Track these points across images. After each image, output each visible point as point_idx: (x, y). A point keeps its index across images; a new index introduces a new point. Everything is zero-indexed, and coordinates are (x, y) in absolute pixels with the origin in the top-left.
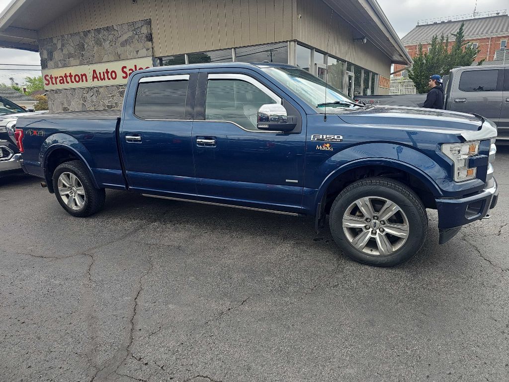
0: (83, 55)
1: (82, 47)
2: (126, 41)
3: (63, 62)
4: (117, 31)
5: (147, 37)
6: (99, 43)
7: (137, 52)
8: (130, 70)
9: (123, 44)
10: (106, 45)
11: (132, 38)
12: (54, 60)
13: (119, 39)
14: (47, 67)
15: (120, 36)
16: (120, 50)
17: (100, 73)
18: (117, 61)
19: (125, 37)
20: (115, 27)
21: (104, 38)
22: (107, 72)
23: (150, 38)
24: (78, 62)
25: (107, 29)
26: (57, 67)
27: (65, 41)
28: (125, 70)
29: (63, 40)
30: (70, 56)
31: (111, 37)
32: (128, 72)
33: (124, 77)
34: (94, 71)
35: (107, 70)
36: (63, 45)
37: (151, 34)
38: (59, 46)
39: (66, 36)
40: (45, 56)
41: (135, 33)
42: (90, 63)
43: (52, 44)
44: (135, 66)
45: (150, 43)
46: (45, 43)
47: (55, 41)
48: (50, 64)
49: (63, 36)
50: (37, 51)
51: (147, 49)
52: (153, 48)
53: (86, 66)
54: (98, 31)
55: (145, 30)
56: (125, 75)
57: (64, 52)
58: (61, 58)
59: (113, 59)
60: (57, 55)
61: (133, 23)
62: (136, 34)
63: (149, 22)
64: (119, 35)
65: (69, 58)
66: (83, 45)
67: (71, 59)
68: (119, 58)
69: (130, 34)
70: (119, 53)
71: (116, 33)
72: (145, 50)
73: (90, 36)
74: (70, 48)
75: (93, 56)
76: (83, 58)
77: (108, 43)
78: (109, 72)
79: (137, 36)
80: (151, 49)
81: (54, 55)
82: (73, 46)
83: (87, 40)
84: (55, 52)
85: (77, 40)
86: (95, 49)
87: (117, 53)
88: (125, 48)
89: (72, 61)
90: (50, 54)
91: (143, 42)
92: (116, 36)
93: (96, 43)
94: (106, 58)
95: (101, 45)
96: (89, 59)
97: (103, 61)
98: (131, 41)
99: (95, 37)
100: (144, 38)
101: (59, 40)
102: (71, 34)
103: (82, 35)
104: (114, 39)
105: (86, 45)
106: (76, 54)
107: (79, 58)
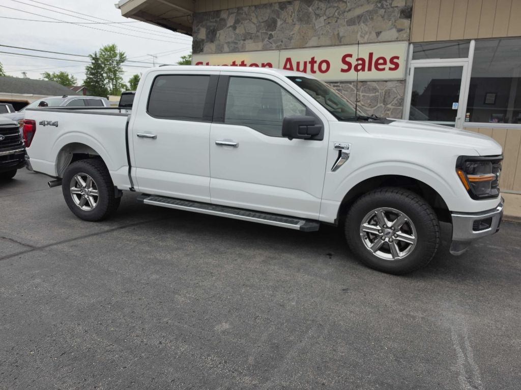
0: (271, 36)
1: (271, 25)
2: (359, 17)
3: (233, 45)
4: (346, 2)
5: (402, 12)
6: (305, 19)
7: (378, 34)
8: (358, 60)
9: (351, 22)
10: (320, 23)
11: (370, 12)
12: (216, 42)
13: (346, 14)
14: (202, 51)
15: (350, 10)
17: (298, 64)
18: (334, 45)
19: (358, 12)
21: (317, 12)
22: (313, 62)
23: (407, 13)
24: (260, 45)
26: (219, 51)
27: (244, 16)
28: (348, 59)
29: (238, 14)
30: (247, 36)
31: (330, 12)
32: (354, 63)
33: (343, 71)
34: (289, 60)
35: (313, 59)
36: (237, 22)
37: (411, 9)
38: (231, 22)
39: (246, 9)
40: (202, 34)
41: (379, 5)
42: (279, 48)
43: (218, 20)
44: (371, 55)
45: (406, 22)
46: (206, 17)
47: (224, 15)
48: (209, 47)
49: (239, 9)
51: (399, 30)
52: (410, 29)
53: (276, 53)
55: (400, 2)
56: (346, 67)
57: (237, 31)
58: (230, 40)
59: (329, 42)
60: (224, 36)
62: (382, 7)
64: (347, 9)
65: (244, 40)
66: (275, 22)
67: (247, 42)
68: (339, 41)
69: (370, 7)
70: (341, 34)
71: (341, 5)
72: (394, 30)
73: (290, 8)
74: (250, 26)
75: (290, 39)
76: (271, 41)
77: (322, 19)
78: (316, 62)
79: (383, 10)
80: (408, 31)
81: (218, 35)
82: (256, 22)
83: (284, 14)
84: (221, 31)
85: (266, 14)
86: (297, 27)
87: (338, 34)
88: (355, 27)
89: (249, 44)
90: (212, 35)
91: (393, 19)
92: (342, 9)
93: (300, 20)
94: (313, 41)
95: (308, 22)
96: (282, 42)
97: (307, 45)
98: (368, 18)
99: (300, 11)
100: (396, 14)
101: (232, 13)
102: (255, 6)
103: (277, 7)
104: (336, 14)
105: (279, 23)
106: (259, 34)
107: (263, 40)
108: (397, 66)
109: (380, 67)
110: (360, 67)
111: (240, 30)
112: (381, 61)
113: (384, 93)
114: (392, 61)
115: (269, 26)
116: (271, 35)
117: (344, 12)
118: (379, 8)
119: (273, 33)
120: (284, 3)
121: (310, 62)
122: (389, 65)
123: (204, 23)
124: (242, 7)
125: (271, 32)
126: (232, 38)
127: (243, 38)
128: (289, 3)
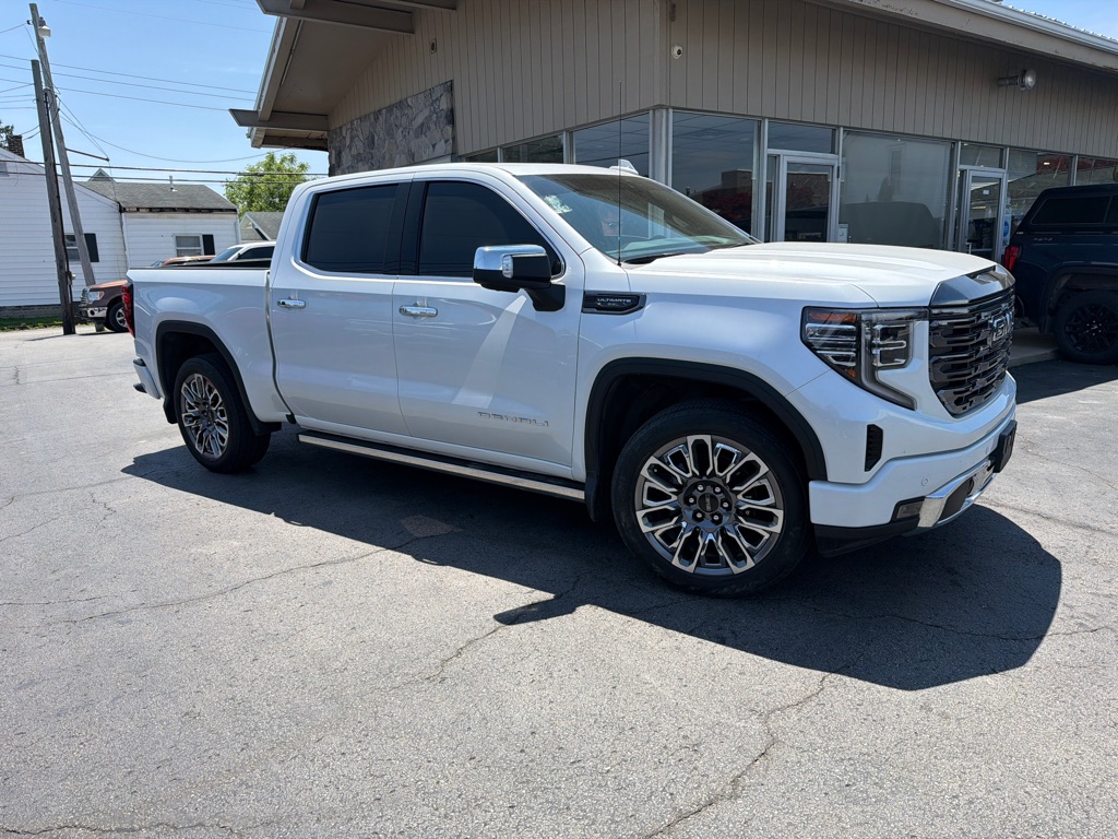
1: (371, 142)
2: (422, 126)
4: (412, 107)
5: (447, 116)
6: (390, 132)
7: (434, 146)
9: (417, 134)
10: (399, 135)
11: (428, 118)
13: (413, 123)
15: (415, 118)
16: (414, 144)
19: (420, 119)
20: (410, 103)
21: (397, 122)
23: (451, 118)
25: (401, 105)
27: (355, 131)
29: (352, 130)
30: (359, 158)
31: (404, 120)
36: (352, 140)
37: (453, 111)
38: (348, 143)
40: (333, 162)
41: (432, 109)
43: (341, 138)
45: (451, 129)
46: (335, 136)
49: (352, 123)
50: (326, 150)
51: (446, 142)
52: (454, 139)
54: (390, 109)
55: (444, 105)
57: (352, 152)
58: (349, 164)
60: (346, 159)
61: (431, 91)
62: (434, 112)
63: (450, 87)
64: (414, 116)
66: (373, 138)
69: (426, 113)
70: (412, 150)
71: (410, 111)
72: (443, 142)
73: (381, 120)
74: (359, 145)
77: (401, 129)
80: (451, 141)
81: (342, 159)
83: (378, 127)
84: (344, 153)
85: (367, 128)
86: (387, 143)
88: (420, 140)
90: (339, 155)
91: (442, 127)
98: (427, 126)
100: (443, 118)
101: (349, 129)
102: (360, 119)
103: (372, 117)
105: (376, 138)
111: (354, 151)
116: (371, 154)
120: (376, 113)
124: (353, 121)
128: (380, 111)
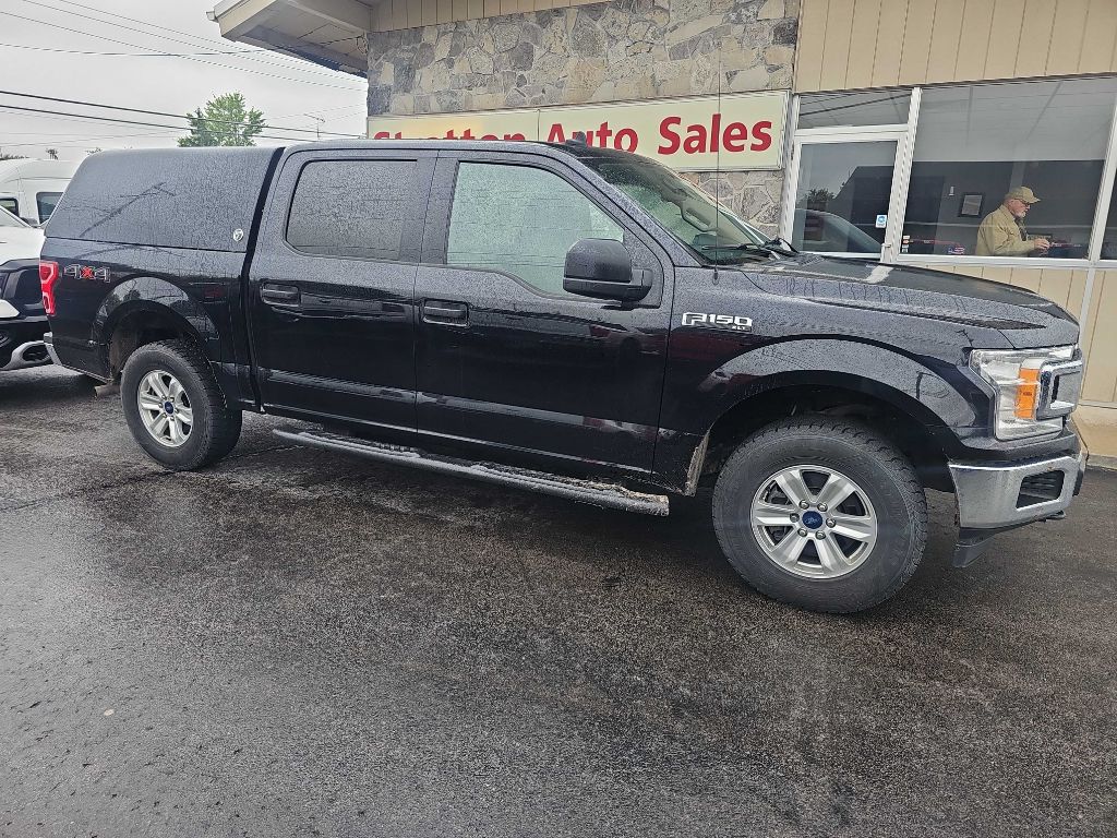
0: (522, 81)
1: (523, 57)
2: (695, 41)
3: (448, 98)
4: (667, 11)
5: (779, 30)
6: (588, 45)
7: (730, 76)
8: (691, 129)
9: (679, 52)
10: (617, 53)
11: (717, 32)
12: (415, 92)
13: (667, 35)
14: (386, 109)
15: (675, 28)
16: (663, 67)
18: (646, 100)
19: (692, 31)
21: (612, 31)
22: (604, 132)
23: (788, 34)
24: (501, 97)
25: (630, 5)
26: (422, 110)
27: (468, 37)
28: (672, 128)
29: (457, 34)
30: (476, 80)
31: (638, 29)
32: (684, 135)
33: (663, 150)
34: (557, 129)
35: (605, 125)
36: (455, 50)
37: (796, 25)
38: (442, 50)
39: (472, 25)
40: (387, 76)
41: (733, 18)
42: (538, 105)
43: (418, 46)
44: (717, 119)
45: (785, 51)
46: (394, 41)
47: (429, 37)
48: (399, 101)
49: (458, 24)
51: (773, 69)
52: (794, 66)
53: (532, 114)
54: (595, 9)
55: (774, 11)
56: (668, 143)
57: (456, 70)
58: (441, 88)
59: (634, 94)
60: (429, 79)
62: (739, 21)
64: (670, 26)
65: (469, 88)
66: (529, 52)
67: (476, 91)
68: (655, 92)
69: (716, 21)
70: (658, 78)
71: (660, 18)
72: (762, 68)
73: (559, 22)
74: (482, 57)
75: (560, 85)
76: (521, 89)
77: (622, 45)
78: (610, 133)
79: (740, 28)
80: (789, 69)
81: (418, 77)
82: (491, 52)
83: (547, 35)
84: (424, 70)
85: (512, 35)
86: (572, 62)
87: (653, 77)
88: (686, 63)
89: (480, 96)
90: (407, 73)
91: (759, 46)
92: (660, 25)
93: (578, 47)
94: (605, 91)
95: (594, 52)
96: (543, 91)
97: (593, 100)
98: (711, 43)
99: (578, 30)
100: (766, 33)
101: (445, 33)
102: (491, 19)
103: (532, 21)
104: (649, 35)
105: (538, 52)
106: (498, 75)
107: (506, 89)
108: (767, 140)
109: (735, 143)
110: (694, 144)
111: (461, 68)
112: (736, 132)
113: (742, 196)
114: (756, 132)
115: (519, 59)
116: (522, 76)
117: (665, 32)
118: (733, 22)
119: (525, 74)
120: (547, 13)
121: (598, 134)
122: (752, 140)
123: (389, 53)
124: (464, 22)
125: (521, 72)
126: (445, 83)
127: (467, 84)
128: (558, 12)
